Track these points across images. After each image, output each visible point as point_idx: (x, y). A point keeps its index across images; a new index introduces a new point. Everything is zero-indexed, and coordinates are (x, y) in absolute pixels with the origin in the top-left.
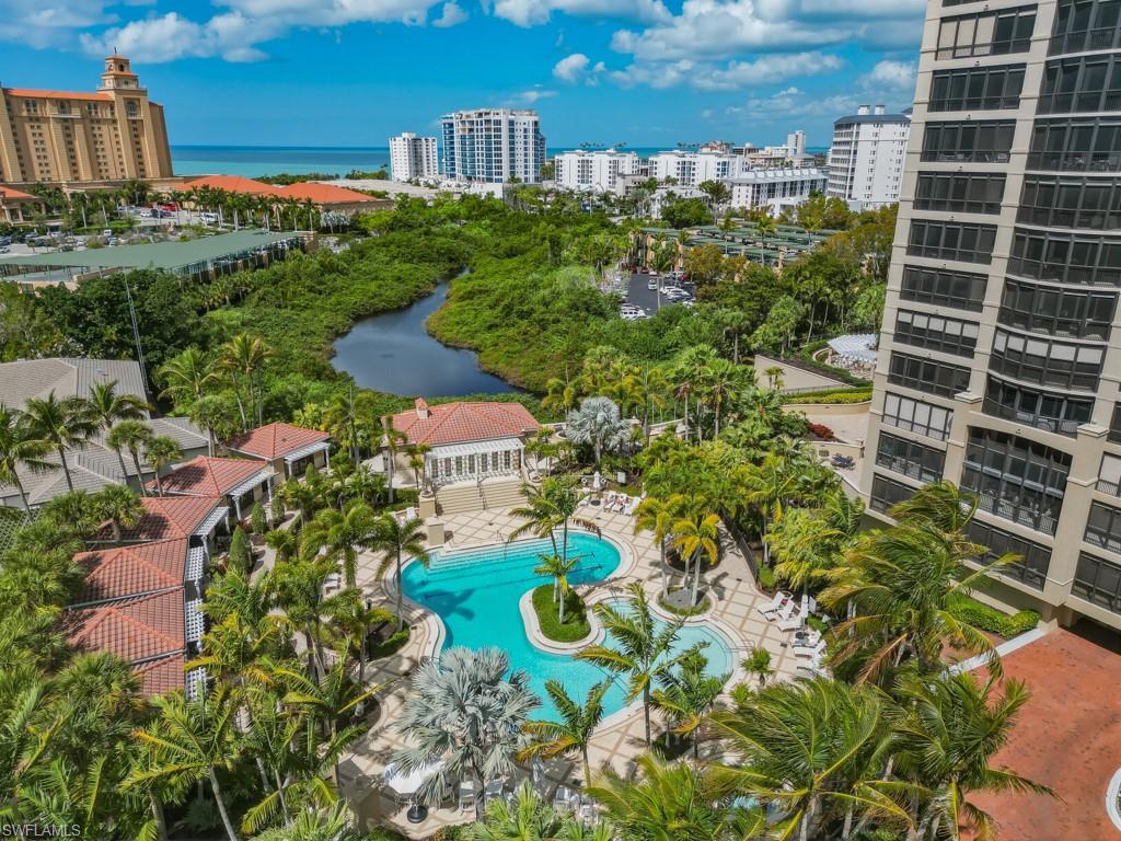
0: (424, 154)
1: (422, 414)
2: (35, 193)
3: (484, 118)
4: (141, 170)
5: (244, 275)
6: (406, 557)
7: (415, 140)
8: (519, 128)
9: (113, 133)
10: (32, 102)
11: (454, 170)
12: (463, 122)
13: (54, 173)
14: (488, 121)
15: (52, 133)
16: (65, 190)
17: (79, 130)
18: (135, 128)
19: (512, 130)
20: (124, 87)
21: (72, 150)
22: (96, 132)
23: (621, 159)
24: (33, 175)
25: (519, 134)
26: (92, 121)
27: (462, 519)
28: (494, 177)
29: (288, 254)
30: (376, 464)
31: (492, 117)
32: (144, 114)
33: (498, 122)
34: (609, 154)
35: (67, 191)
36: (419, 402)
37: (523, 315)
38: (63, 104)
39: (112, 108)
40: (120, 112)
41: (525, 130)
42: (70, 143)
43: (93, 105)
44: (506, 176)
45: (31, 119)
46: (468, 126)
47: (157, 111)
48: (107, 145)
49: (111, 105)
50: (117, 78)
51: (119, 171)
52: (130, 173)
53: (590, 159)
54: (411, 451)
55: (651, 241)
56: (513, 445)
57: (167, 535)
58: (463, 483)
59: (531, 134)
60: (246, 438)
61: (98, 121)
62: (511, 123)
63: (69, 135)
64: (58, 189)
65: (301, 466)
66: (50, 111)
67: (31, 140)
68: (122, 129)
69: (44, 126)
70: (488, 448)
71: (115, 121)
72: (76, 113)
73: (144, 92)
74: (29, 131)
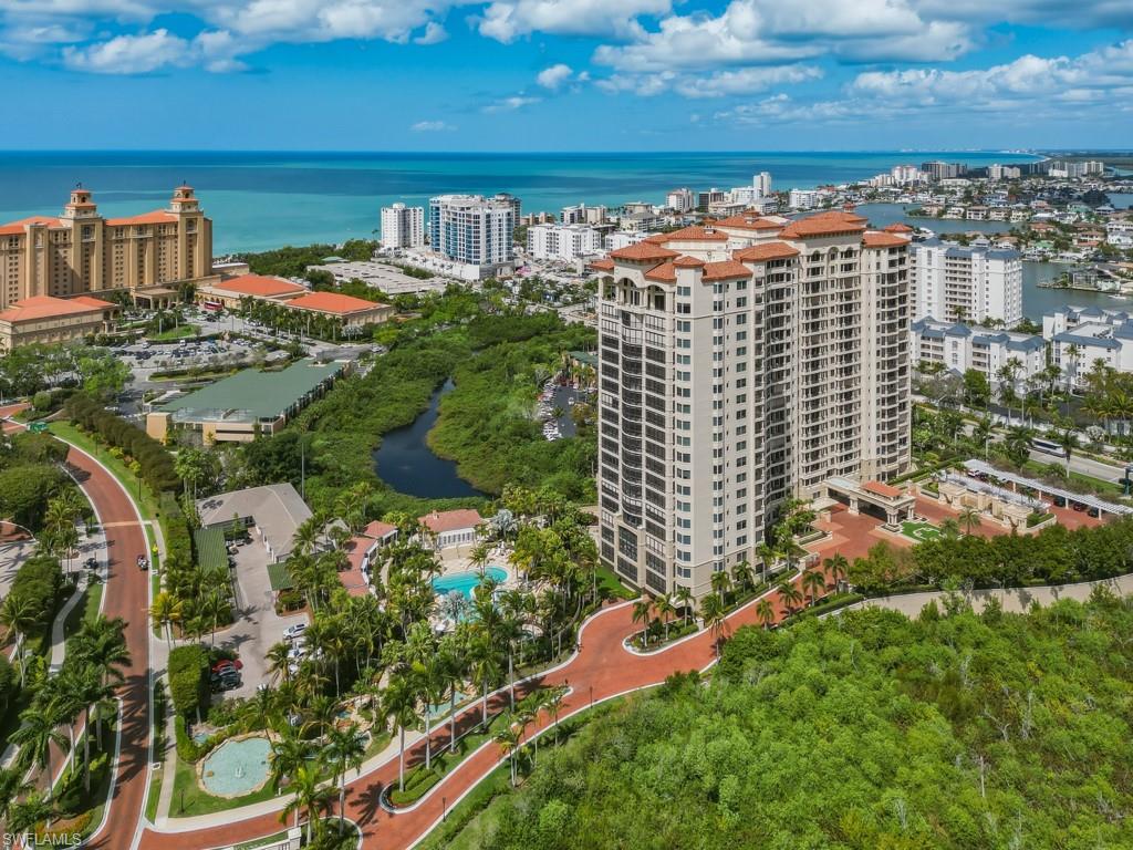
0: (412, 222)
1: (435, 518)
2: (113, 301)
3: (466, 212)
4: (190, 273)
5: (314, 407)
6: (435, 573)
7: (404, 211)
8: (495, 220)
9: (174, 244)
10: (120, 229)
11: (438, 245)
12: (449, 213)
13: (125, 280)
14: (469, 216)
15: (130, 250)
16: (132, 293)
17: (150, 245)
18: (191, 240)
19: (488, 222)
20: (188, 211)
21: (142, 261)
22: (162, 246)
23: (583, 234)
24: (111, 284)
25: (495, 224)
26: (160, 238)
27: (450, 562)
28: (473, 260)
29: (335, 383)
30: (416, 537)
31: (472, 212)
32: (199, 229)
33: (477, 217)
34: (572, 229)
35: (133, 294)
36: (434, 511)
37: (484, 439)
38: (141, 228)
39: (176, 227)
40: (181, 231)
41: (500, 220)
42: (142, 256)
43: (163, 226)
44: (483, 258)
45: (117, 241)
46: (452, 216)
47: (208, 223)
48: (168, 256)
49: (175, 225)
50: (183, 204)
51: (173, 274)
52: (181, 275)
53: (557, 232)
54: (432, 534)
55: (576, 363)
56: (472, 530)
57: (353, 568)
58: (451, 547)
59: (504, 223)
60: (366, 529)
61: (164, 237)
62: (488, 216)
63: (141, 251)
64: (127, 293)
65: (388, 540)
66: (132, 234)
67: (114, 256)
68: (181, 243)
69: (125, 246)
70: (461, 532)
71: (176, 237)
72: (149, 234)
73: (201, 213)
74: (114, 250)
